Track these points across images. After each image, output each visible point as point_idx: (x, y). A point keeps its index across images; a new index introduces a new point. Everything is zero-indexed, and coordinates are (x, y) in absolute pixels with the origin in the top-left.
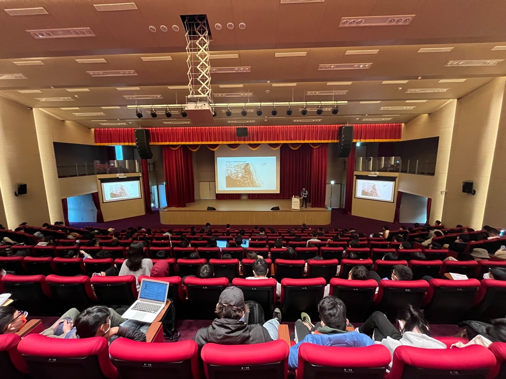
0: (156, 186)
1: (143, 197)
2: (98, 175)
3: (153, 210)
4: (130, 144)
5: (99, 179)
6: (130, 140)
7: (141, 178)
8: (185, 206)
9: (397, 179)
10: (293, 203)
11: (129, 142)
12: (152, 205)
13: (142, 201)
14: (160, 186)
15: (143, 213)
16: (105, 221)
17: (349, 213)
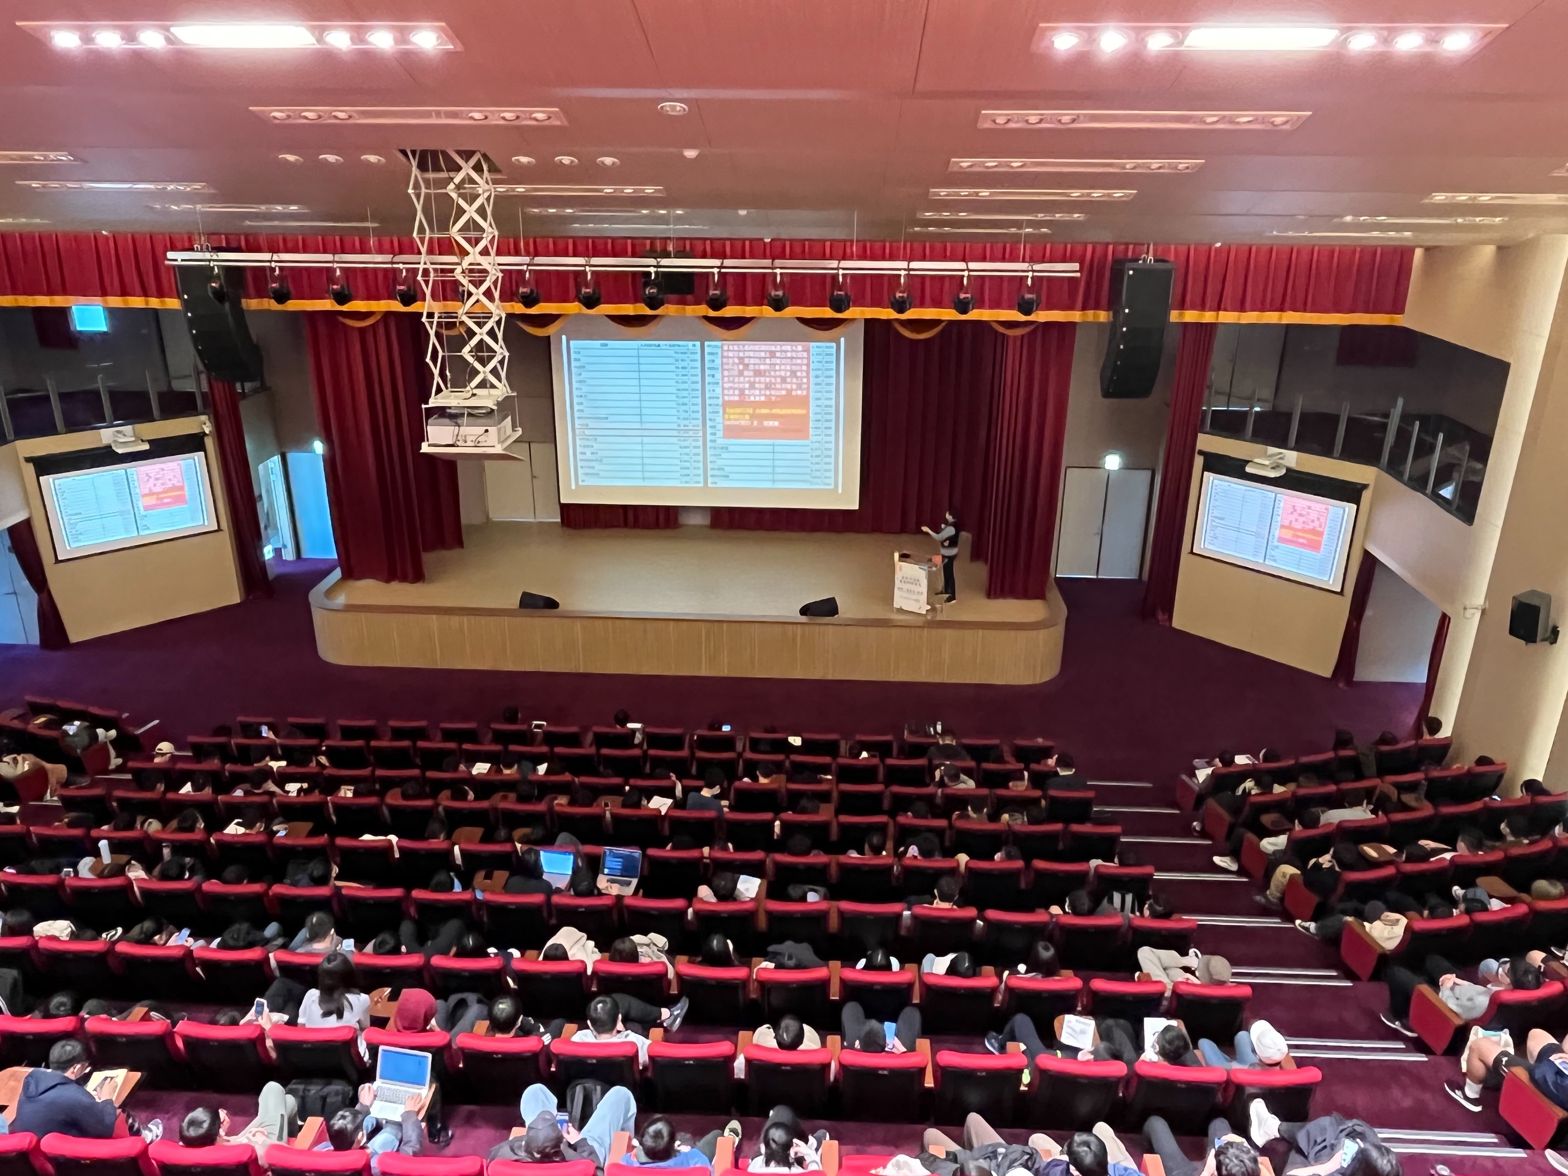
0: (277, 459)
1: (224, 525)
2: (19, 444)
3: (272, 572)
4: (154, 303)
5: (28, 460)
6: (152, 285)
7: (209, 443)
8: (417, 576)
9: (1366, 496)
10: (897, 582)
11: (146, 294)
12: (268, 552)
13: (225, 543)
14: (293, 457)
15: (233, 596)
16: (75, 637)
17: (1161, 616)
